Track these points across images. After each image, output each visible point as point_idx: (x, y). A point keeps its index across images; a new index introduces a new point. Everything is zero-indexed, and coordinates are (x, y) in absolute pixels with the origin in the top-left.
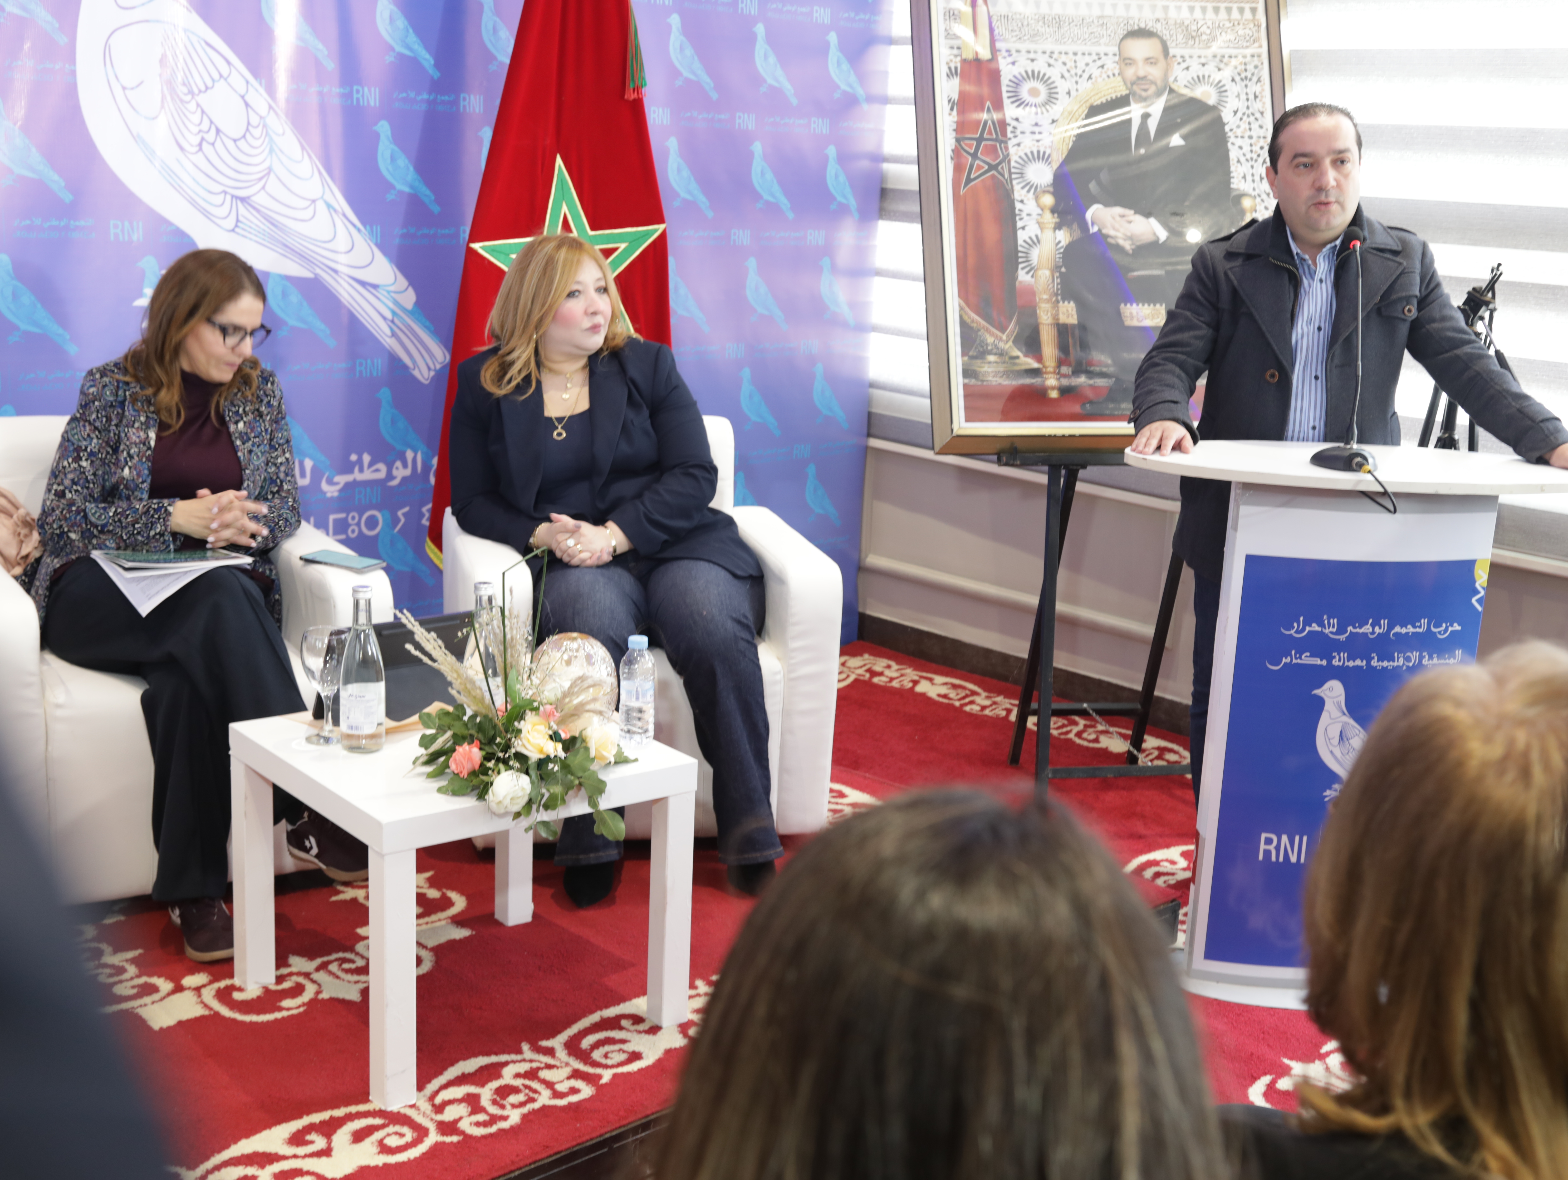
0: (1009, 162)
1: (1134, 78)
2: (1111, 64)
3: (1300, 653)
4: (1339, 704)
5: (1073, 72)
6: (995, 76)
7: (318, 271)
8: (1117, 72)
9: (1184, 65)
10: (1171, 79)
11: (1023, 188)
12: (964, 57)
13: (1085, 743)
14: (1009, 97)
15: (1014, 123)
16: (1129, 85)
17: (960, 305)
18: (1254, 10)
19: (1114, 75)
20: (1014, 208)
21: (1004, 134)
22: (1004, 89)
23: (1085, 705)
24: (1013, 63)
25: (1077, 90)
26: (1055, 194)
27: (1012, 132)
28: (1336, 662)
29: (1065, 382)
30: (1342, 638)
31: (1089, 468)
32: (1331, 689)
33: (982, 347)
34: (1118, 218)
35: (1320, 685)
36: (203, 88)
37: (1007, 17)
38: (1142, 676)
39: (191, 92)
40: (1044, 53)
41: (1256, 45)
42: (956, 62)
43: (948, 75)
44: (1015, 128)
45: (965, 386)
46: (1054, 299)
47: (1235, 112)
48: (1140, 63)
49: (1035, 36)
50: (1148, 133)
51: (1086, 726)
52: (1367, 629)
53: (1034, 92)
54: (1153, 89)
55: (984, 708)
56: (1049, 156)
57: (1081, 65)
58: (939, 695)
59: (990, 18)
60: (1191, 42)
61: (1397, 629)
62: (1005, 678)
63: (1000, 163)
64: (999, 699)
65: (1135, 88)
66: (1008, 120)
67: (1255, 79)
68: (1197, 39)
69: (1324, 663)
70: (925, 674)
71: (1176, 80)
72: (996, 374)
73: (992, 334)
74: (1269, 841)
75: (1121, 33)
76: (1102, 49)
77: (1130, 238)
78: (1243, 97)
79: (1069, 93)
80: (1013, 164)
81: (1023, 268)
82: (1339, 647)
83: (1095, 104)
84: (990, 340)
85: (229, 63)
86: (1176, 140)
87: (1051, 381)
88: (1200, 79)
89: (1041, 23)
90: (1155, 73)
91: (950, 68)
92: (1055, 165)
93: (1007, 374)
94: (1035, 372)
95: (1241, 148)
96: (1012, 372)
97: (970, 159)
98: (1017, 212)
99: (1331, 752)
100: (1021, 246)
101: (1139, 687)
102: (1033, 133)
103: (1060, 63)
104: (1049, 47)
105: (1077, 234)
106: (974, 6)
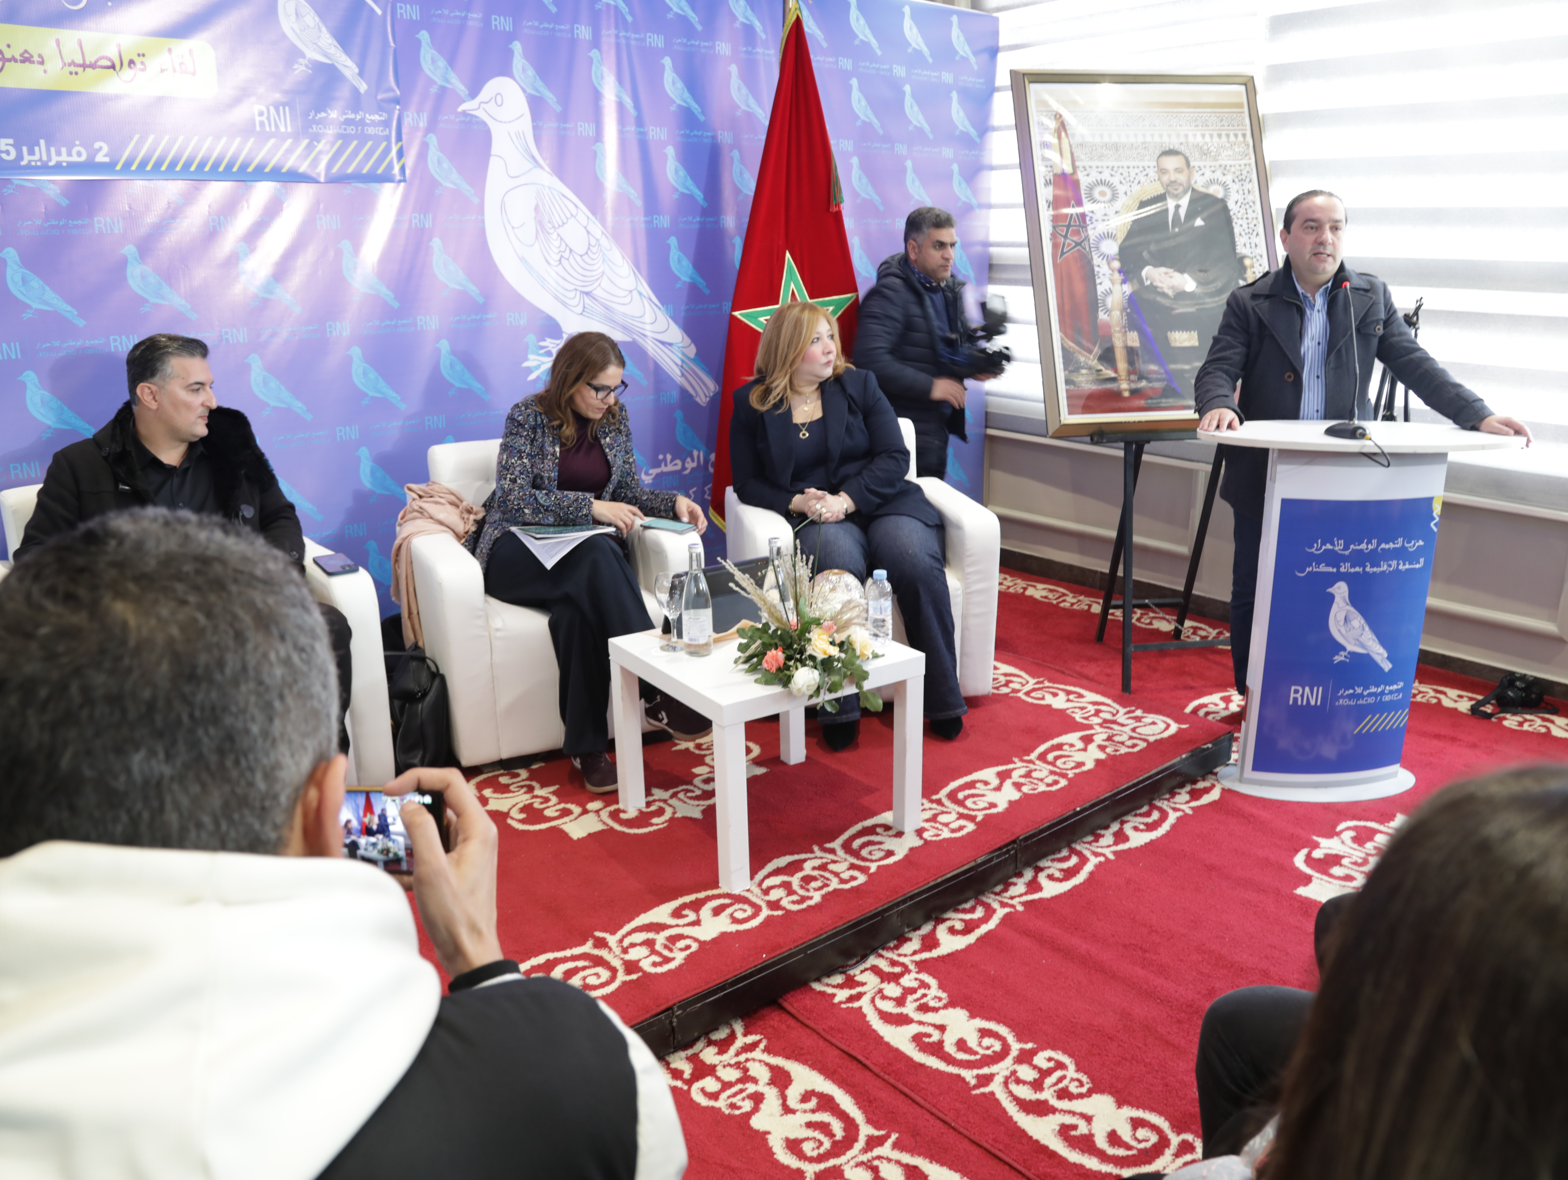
0: (1089, 240)
2: (1153, 173)
3: (1318, 564)
5: (1128, 179)
6: (1076, 184)
7: (635, 336)
8: (1156, 178)
9: (1201, 172)
10: (1193, 182)
11: (1099, 257)
12: (1055, 172)
13: (1143, 626)
14: (1086, 198)
15: (1090, 214)
17: (1061, 337)
18: (1244, 135)
20: (1094, 271)
21: (1084, 221)
22: (1083, 192)
23: (1147, 601)
24: (1088, 175)
25: (1131, 191)
27: (1090, 220)
28: (1342, 570)
29: (1134, 386)
30: (1347, 553)
31: (1152, 443)
32: (1339, 588)
33: (1077, 364)
34: (1163, 275)
36: (561, 224)
37: (1081, 144)
38: (1184, 581)
39: (554, 227)
40: (1108, 167)
41: (1247, 157)
42: (1050, 176)
43: (1045, 185)
44: (1091, 217)
45: (1067, 391)
46: (1124, 330)
47: (1236, 203)
48: (1172, 172)
49: (1101, 157)
50: (1180, 218)
51: (1142, 614)
52: (1363, 546)
53: (1102, 194)
54: (1181, 189)
55: (1072, 604)
57: (1133, 175)
58: (1042, 597)
59: (1071, 146)
60: (1204, 157)
61: (1383, 546)
62: (1083, 584)
63: (1083, 241)
64: (1082, 598)
65: (1169, 188)
66: (1087, 213)
67: (1248, 180)
68: (1208, 155)
69: (1335, 570)
70: (1030, 583)
71: (1196, 182)
72: (1087, 382)
73: (1083, 355)
74: (1296, 692)
75: (1158, 153)
76: (1146, 164)
77: (1173, 288)
78: (1241, 192)
79: (1126, 193)
80: (1091, 241)
81: (1102, 311)
82: (1344, 559)
84: (1082, 359)
85: (576, 206)
86: (1199, 222)
87: (1124, 386)
88: (1212, 182)
89: (1104, 148)
90: (1182, 178)
91: (1046, 180)
92: (1120, 241)
93: (1094, 381)
94: (1113, 380)
95: (1241, 226)
96: (1098, 380)
97: (1063, 239)
98: (1096, 273)
99: (1339, 630)
100: (1100, 296)
101: (1181, 588)
102: (1104, 220)
103: (1118, 174)
104: (1110, 164)
105: (1136, 286)
106: (1059, 138)
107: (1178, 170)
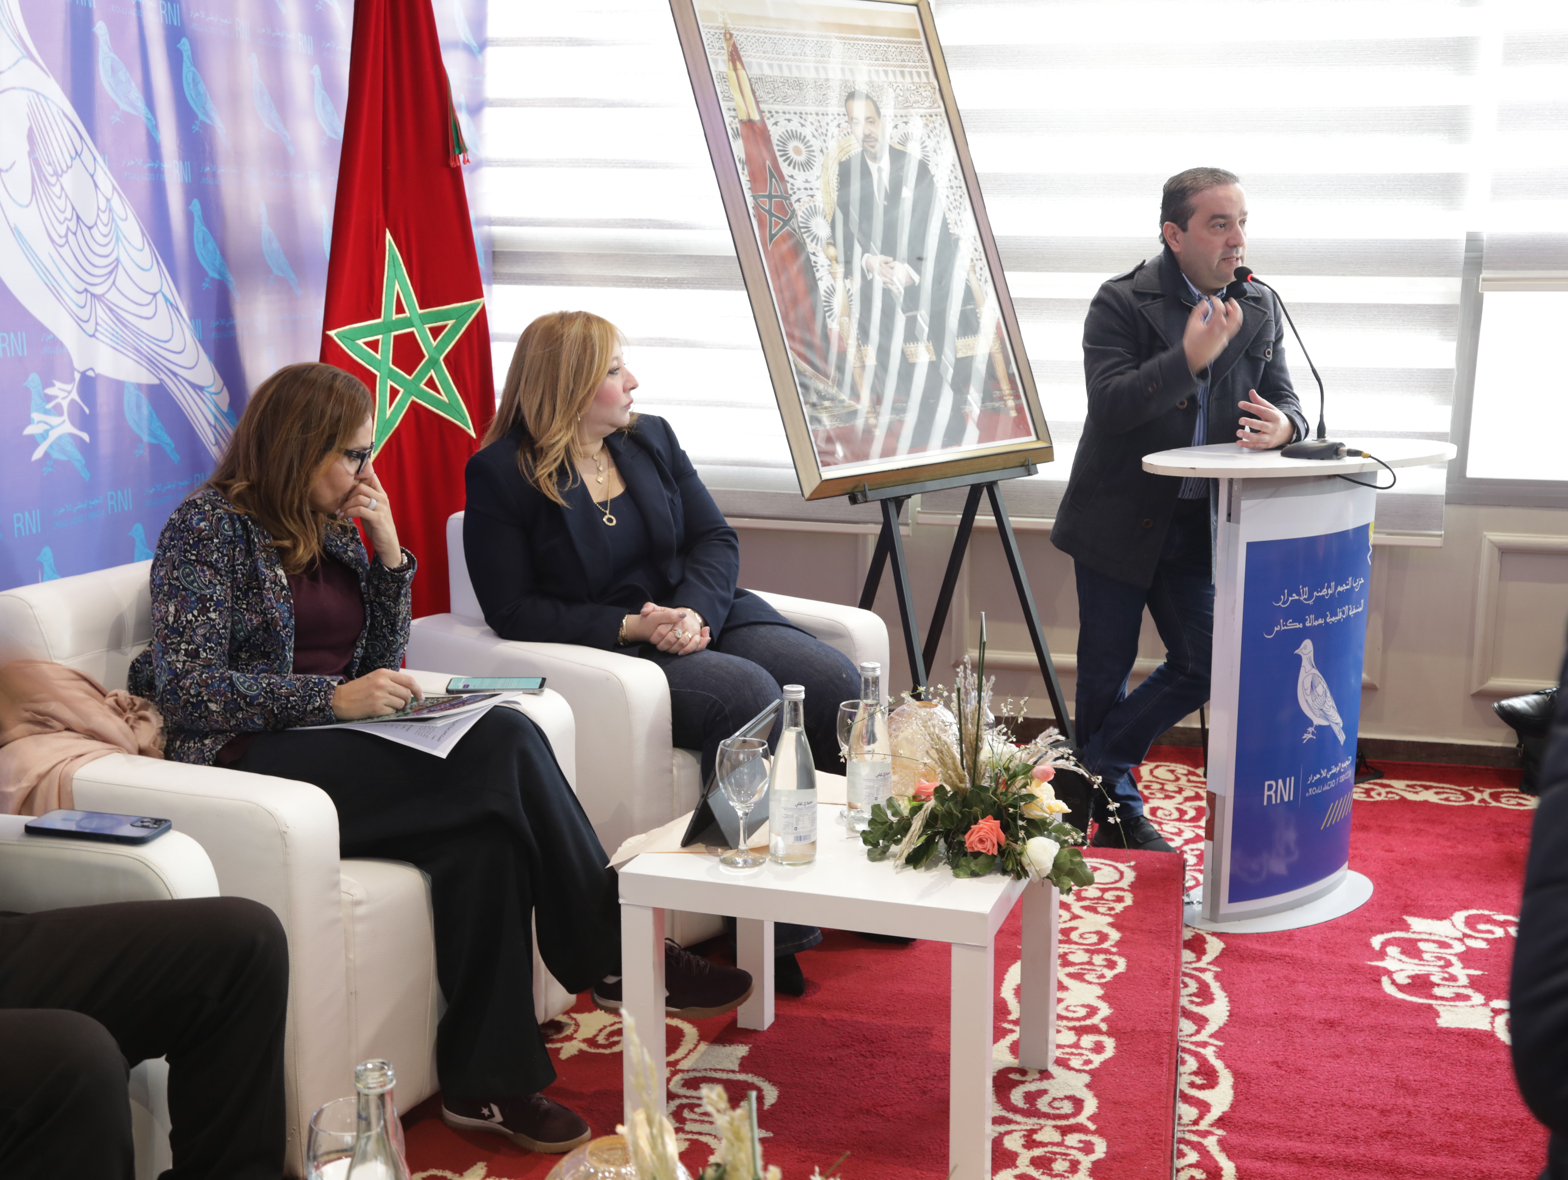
0: (796, 216)
3: (1286, 621)
4: (1310, 658)
5: (820, 131)
6: (766, 136)
7: (163, 376)
11: (812, 241)
12: (740, 118)
14: (781, 156)
15: (791, 180)
17: (793, 356)
18: (927, 74)
20: (811, 260)
21: (786, 190)
22: (776, 148)
24: (776, 124)
25: (827, 148)
27: (792, 189)
28: (1308, 624)
32: (1305, 648)
33: (819, 394)
35: (1298, 646)
36: (65, 168)
37: (761, 79)
39: (56, 173)
40: (796, 113)
41: (936, 105)
42: (739, 124)
43: (736, 136)
44: (792, 185)
49: (785, 98)
52: (1324, 592)
53: (797, 151)
56: (822, 210)
57: (824, 125)
59: (750, 82)
61: (1340, 589)
63: (790, 219)
66: (786, 178)
67: (944, 135)
68: (894, 100)
69: (1301, 626)
72: (833, 418)
73: (822, 381)
74: (1270, 787)
78: (939, 152)
79: (822, 151)
80: (800, 219)
81: (829, 317)
82: (1309, 610)
84: (822, 386)
88: (906, 137)
89: (786, 86)
91: (736, 129)
93: (839, 417)
96: (842, 415)
97: (768, 216)
98: (813, 264)
100: (823, 296)
102: (806, 189)
103: (809, 123)
104: (798, 109)
106: (735, 69)
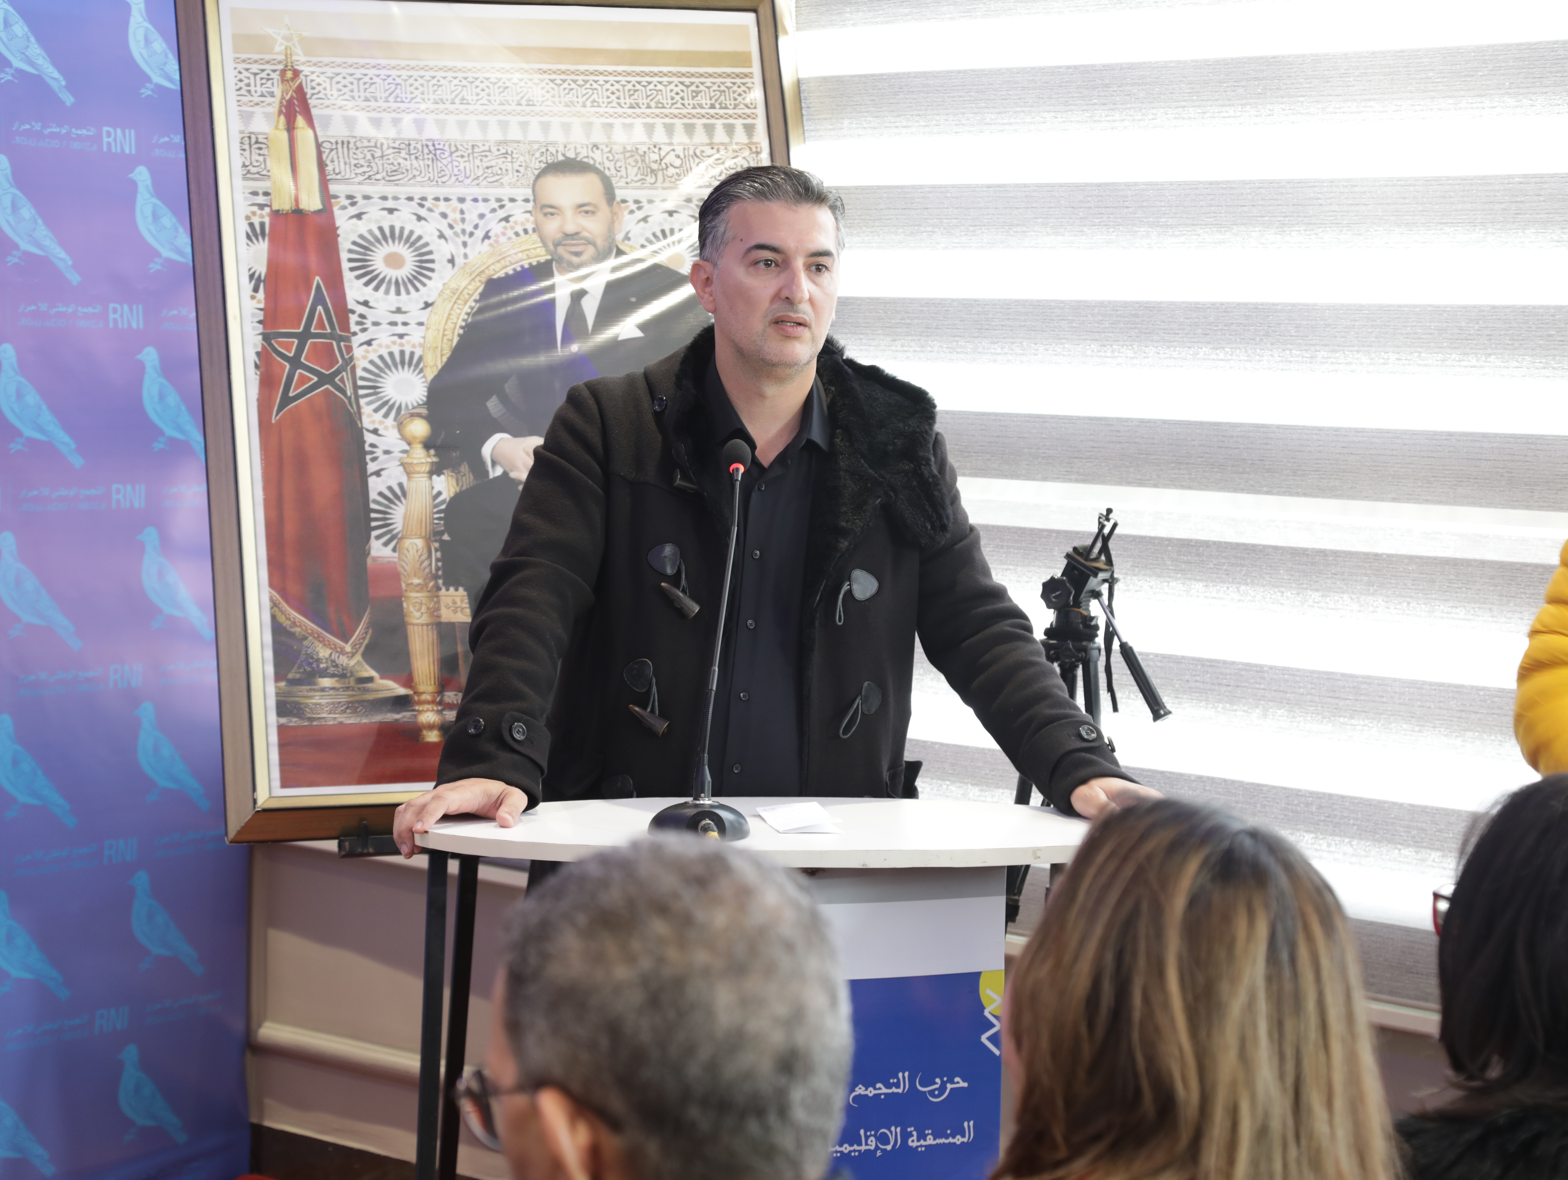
0: (353, 369)
1: (559, 236)
2: (520, 214)
5: (458, 228)
6: (328, 238)
8: (530, 227)
9: (639, 215)
11: (376, 411)
12: (275, 207)
14: (352, 269)
15: (361, 309)
16: (551, 247)
17: (272, 600)
18: (749, 129)
19: (526, 231)
20: (364, 442)
21: (345, 326)
22: (344, 256)
24: (359, 216)
25: (466, 256)
26: (428, 418)
27: (358, 323)
33: (310, 664)
37: (345, 144)
40: (410, 199)
42: (262, 216)
43: (248, 237)
44: (362, 316)
45: (281, 729)
46: (431, 584)
48: (569, 213)
49: (393, 175)
53: (394, 261)
54: (590, 251)
56: (421, 359)
57: (472, 217)
59: (319, 146)
60: (650, 179)
63: (338, 372)
65: (561, 250)
66: (352, 306)
68: (660, 174)
72: (334, 708)
73: (327, 644)
75: (537, 166)
76: (505, 192)
79: (452, 261)
80: (359, 373)
81: (378, 537)
83: (495, 277)
84: (324, 653)
87: (428, 716)
88: (663, 236)
89: (403, 154)
90: (593, 227)
91: (251, 225)
92: (431, 374)
93: (353, 707)
94: (402, 703)
96: (361, 702)
97: (288, 366)
98: (367, 448)
100: (376, 502)
102: (393, 324)
103: (436, 215)
104: (417, 191)
105: (469, 480)
106: (291, 128)
107: (585, 209)
